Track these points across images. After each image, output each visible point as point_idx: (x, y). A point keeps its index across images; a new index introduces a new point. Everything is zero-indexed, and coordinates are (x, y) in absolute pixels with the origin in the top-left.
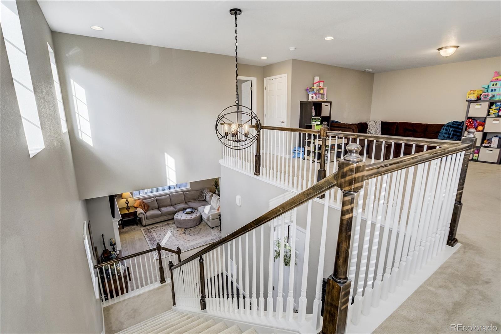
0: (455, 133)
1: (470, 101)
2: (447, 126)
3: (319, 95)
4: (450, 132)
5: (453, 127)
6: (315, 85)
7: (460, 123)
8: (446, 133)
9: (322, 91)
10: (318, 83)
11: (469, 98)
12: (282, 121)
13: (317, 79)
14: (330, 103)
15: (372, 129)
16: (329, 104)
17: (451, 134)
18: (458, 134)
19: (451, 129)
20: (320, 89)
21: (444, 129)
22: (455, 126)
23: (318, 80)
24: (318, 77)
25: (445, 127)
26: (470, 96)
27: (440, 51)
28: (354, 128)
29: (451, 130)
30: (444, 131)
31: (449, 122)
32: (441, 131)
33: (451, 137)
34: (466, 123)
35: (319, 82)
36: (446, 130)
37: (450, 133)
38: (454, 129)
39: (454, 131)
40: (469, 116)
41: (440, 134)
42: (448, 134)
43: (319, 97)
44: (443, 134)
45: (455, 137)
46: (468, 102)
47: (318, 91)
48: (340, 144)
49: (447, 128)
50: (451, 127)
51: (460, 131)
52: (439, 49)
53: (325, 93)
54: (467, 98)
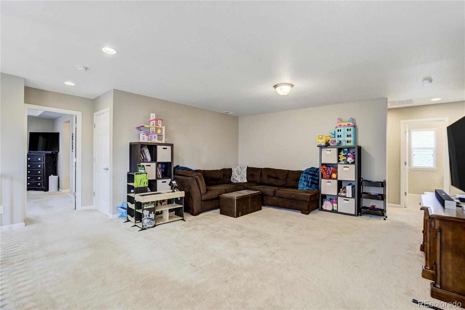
0: (313, 181)
1: (321, 147)
2: (306, 173)
3: (155, 136)
4: (308, 179)
5: (311, 174)
6: (151, 123)
7: (316, 170)
8: (305, 181)
9: (159, 131)
10: (154, 121)
11: (319, 143)
12: (105, 167)
13: (153, 116)
14: (172, 145)
15: (237, 175)
16: (169, 148)
17: (310, 182)
18: (316, 182)
19: (309, 176)
20: (157, 129)
21: (303, 176)
22: (312, 173)
23: (154, 118)
24: (155, 114)
25: (304, 174)
26: (319, 141)
27: (276, 88)
28: (197, 176)
29: (309, 178)
30: (303, 178)
31: (307, 169)
32: (300, 178)
33: (310, 185)
34: (321, 171)
35: (156, 120)
36: (305, 177)
37: (308, 181)
38: (311, 176)
39: (312, 179)
40: (323, 162)
41: (300, 182)
42: (307, 182)
43: (155, 137)
44: (303, 182)
45: (313, 185)
46: (319, 147)
47: (155, 131)
48: (178, 198)
49: (306, 175)
50: (309, 174)
51: (317, 178)
52: (275, 86)
53: (164, 133)
54: (318, 143)
